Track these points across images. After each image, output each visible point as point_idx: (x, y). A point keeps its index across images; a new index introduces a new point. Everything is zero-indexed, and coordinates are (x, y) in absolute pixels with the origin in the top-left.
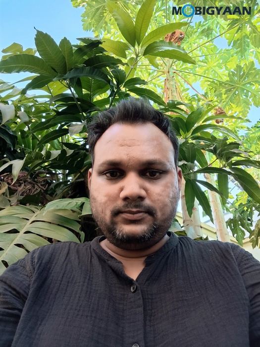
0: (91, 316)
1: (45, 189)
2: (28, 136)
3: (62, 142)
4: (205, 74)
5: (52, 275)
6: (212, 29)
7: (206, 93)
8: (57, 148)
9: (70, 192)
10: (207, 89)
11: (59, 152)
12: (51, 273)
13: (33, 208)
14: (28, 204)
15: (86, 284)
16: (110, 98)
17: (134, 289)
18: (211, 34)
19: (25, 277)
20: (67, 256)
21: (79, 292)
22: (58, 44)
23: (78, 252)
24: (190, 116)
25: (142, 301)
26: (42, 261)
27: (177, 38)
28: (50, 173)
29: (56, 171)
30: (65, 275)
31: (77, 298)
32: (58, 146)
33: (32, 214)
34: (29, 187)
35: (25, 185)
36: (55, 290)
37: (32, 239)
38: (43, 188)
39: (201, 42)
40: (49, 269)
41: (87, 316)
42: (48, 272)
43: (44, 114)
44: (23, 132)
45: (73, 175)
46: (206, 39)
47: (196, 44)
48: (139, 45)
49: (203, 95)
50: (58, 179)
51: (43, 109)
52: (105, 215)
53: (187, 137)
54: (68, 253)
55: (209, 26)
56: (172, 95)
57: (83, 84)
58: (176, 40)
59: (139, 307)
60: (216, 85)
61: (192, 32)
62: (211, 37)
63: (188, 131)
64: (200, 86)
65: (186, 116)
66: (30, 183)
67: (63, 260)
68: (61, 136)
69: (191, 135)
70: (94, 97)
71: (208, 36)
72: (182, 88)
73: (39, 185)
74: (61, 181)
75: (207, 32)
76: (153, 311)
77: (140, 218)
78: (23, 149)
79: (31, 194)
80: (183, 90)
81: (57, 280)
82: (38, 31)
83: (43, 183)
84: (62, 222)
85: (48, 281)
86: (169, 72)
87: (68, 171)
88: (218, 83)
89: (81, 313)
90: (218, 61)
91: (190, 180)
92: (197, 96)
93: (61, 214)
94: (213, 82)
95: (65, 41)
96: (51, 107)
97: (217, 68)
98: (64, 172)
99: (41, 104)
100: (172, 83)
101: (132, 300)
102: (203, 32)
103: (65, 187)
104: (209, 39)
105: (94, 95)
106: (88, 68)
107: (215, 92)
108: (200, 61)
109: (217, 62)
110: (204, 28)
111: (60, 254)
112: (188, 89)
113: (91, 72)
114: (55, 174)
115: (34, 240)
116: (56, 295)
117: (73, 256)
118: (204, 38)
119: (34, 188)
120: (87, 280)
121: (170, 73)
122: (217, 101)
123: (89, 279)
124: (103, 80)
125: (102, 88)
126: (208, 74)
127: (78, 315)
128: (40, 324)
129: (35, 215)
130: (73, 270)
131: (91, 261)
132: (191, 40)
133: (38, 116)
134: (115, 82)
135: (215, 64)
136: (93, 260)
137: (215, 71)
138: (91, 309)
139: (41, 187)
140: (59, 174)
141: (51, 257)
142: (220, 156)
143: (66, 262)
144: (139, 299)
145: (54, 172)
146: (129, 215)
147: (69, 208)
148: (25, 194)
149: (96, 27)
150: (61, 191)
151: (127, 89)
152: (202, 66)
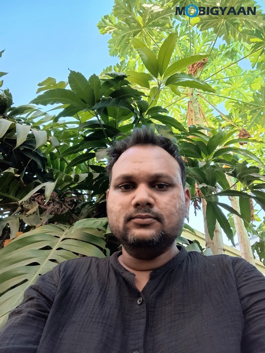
0: (102, 323)
1: (71, 209)
2: (56, 158)
3: (88, 165)
4: (229, 94)
5: (74, 285)
6: (236, 51)
7: (231, 114)
8: (83, 169)
9: (95, 212)
10: (231, 110)
11: (86, 175)
12: (74, 284)
13: (62, 226)
14: (56, 223)
15: (101, 295)
16: (134, 125)
17: (140, 301)
18: (236, 55)
19: (53, 286)
20: (88, 270)
21: (94, 301)
22: (88, 79)
23: (98, 266)
24: (211, 139)
25: (145, 313)
26: (66, 273)
27: (199, 63)
28: (77, 193)
29: (82, 192)
30: (86, 287)
31: (92, 306)
32: (84, 168)
33: (62, 232)
34: (57, 206)
35: (53, 205)
36: (75, 300)
37: (64, 255)
38: (70, 207)
39: (226, 63)
40: (72, 281)
41: (99, 323)
42: (71, 283)
43: (72, 139)
44: (52, 154)
45: (97, 195)
46: (230, 61)
47: (220, 66)
48: (161, 76)
49: (227, 116)
50: (84, 200)
51: (71, 133)
52: (119, 222)
53: (209, 159)
54: (89, 267)
55: (233, 48)
56: (195, 117)
57: (109, 112)
58: (199, 65)
59: (142, 318)
60: (241, 107)
61: (216, 55)
62: (236, 59)
63: (209, 153)
64: (224, 107)
65: (208, 140)
66: (58, 203)
67: (84, 273)
68: (88, 159)
69: (213, 158)
70: (119, 123)
71: (232, 58)
72: (207, 109)
73: (67, 204)
74: (86, 201)
75: (232, 54)
76: (154, 323)
77: (149, 223)
78: (51, 170)
79: (59, 213)
80: (207, 111)
81: (78, 291)
82: (71, 71)
83: (70, 203)
84: (90, 239)
85: (71, 291)
86: (192, 94)
87: (93, 191)
88: (243, 104)
89: (94, 320)
90: (243, 81)
91: (210, 202)
92: (221, 117)
93: (88, 232)
94: (238, 103)
95: (94, 77)
96: (80, 132)
97: (242, 89)
98: (90, 192)
99: (70, 129)
100: (195, 105)
101: (138, 311)
102: (227, 54)
103: (90, 207)
104: (234, 62)
105: (119, 121)
106: (114, 100)
107: (239, 113)
108: (225, 82)
109: (242, 83)
110: (228, 50)
111: (82, 268)
112: (212, 110)
113: (117, 103)
114: (81, 194)
115: (66, 255)
116: (76, 304)
117: (94, 270)
118: (228, 60)
119: (62, 207)
120: (102, 292)
121: (194, 95)
122: (242, 122)
123: (104, 292)
124: (127, 109)
125: (126, 115)
126: (233, 95)
127: (91, 322)
128: (61, 330)
129: (65, 233)
130: (92, 282)
131: (108, 275)
132: (215, 62)
133: (67, 141)
134: (138, 110)
135: (240, 85)
136: (110, 274)
137: (239, 92)
138: (102, 316)
139: (68, 206)
140: (85, 194)
141: (74, 270)
142: (241, 179)
143: (87, 275)
144: (144, 311)
145: (79, 192)
146: (139, 220)
147: (95, 226)
148: (54, 213)
149: (122, 54)
150: (86, 210)
151: (150, 116)
152: (227, 88)
